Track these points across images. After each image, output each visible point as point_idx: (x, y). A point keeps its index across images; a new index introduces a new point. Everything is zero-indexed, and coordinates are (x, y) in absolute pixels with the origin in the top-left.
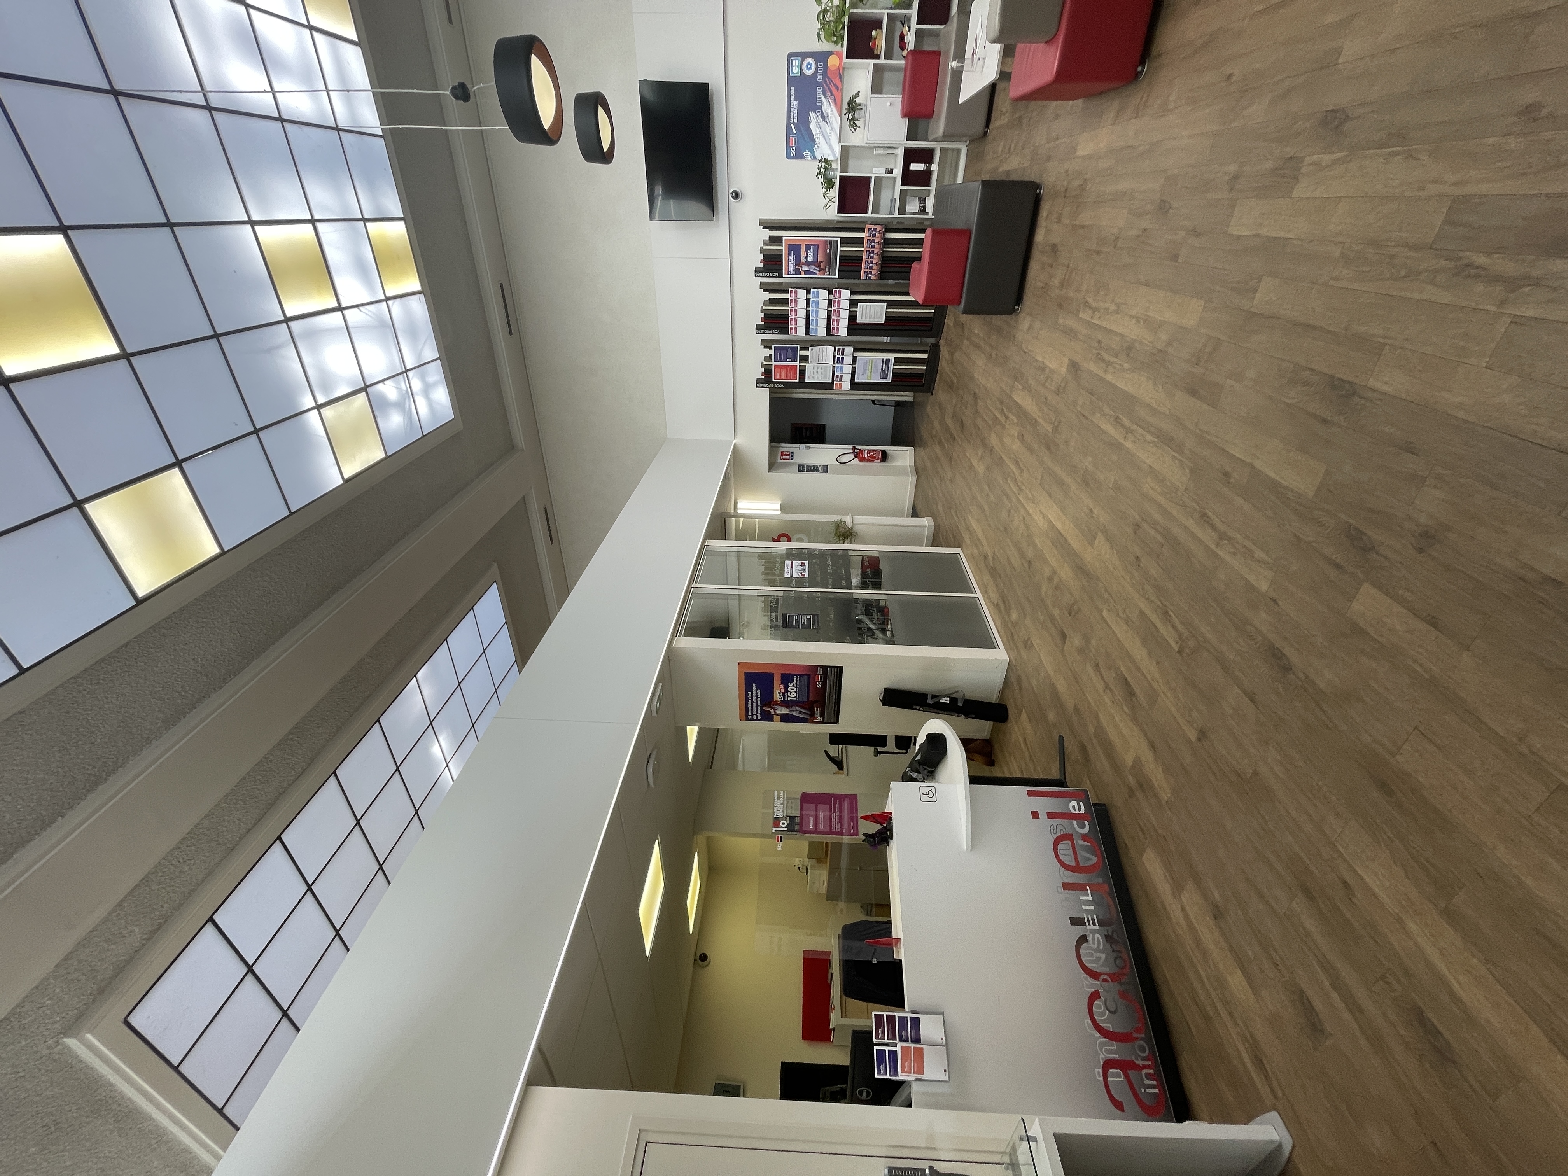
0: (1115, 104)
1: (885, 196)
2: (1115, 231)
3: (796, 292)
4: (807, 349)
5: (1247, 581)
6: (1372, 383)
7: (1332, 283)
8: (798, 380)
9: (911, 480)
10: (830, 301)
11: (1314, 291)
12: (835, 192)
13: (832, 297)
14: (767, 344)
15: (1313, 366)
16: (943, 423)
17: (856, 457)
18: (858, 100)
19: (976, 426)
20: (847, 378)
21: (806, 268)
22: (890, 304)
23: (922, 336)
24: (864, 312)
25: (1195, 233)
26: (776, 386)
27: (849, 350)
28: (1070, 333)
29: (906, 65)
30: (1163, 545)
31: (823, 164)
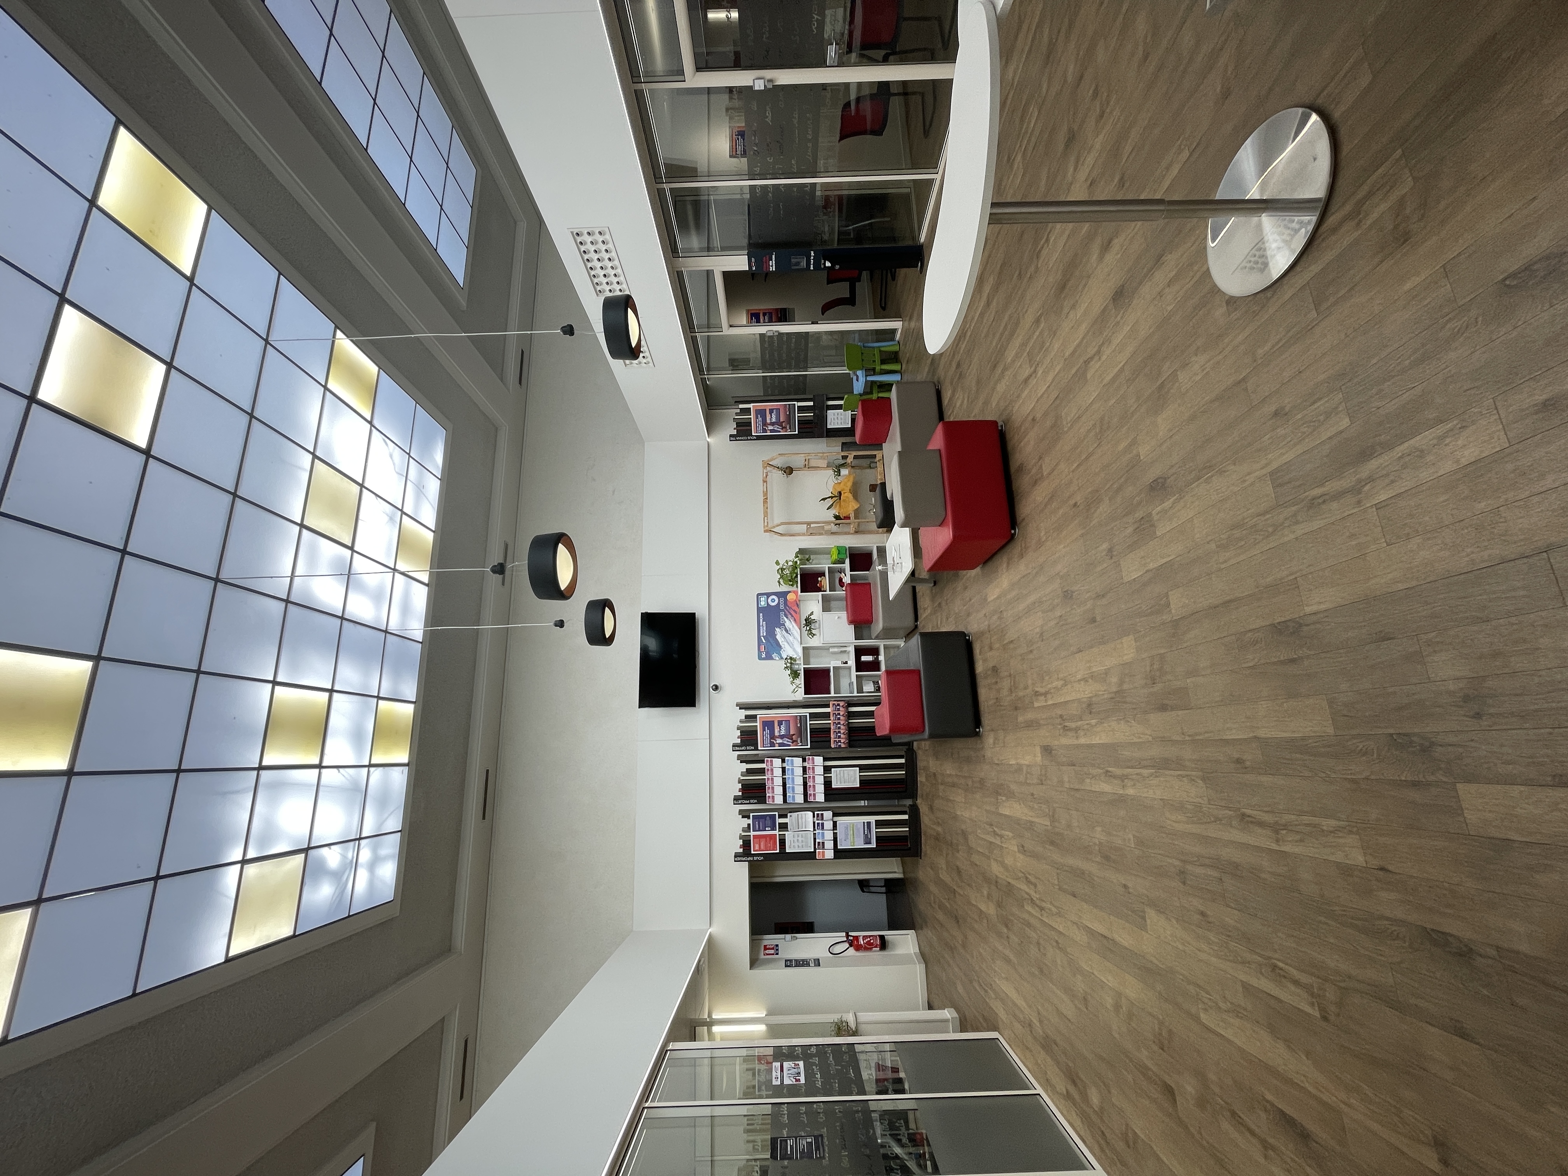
0: (1005, 559)
1: (844, 683)
2: (1038, 630)
3: (772, 761)
4: (785, 816)
5: (1338, 865)
6: (1308, 610)
7: (1223, 566)
8: (778, 851)
9: (919, 969)
10: (804, 769)
11: (1214, 579)
12: (801, 681)
13: (806, 764)
14: (745, 814)
15: (1251, 627)
16: (939, 882)
17: (851, 945)
18: (812, 617)
19: (974, 864)
20: (830, 845)
21: (779, 741)
22: (862, 768)
23: (899, 798)
24: (839, 776)
25: (1099, 596)
26: (755, 858)
27: (828, 814)
28: (1031, 725)
29: (846, 594)
30: (1221, 879)
31: (789, 661)
